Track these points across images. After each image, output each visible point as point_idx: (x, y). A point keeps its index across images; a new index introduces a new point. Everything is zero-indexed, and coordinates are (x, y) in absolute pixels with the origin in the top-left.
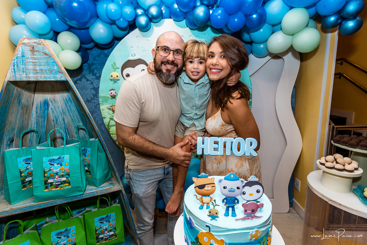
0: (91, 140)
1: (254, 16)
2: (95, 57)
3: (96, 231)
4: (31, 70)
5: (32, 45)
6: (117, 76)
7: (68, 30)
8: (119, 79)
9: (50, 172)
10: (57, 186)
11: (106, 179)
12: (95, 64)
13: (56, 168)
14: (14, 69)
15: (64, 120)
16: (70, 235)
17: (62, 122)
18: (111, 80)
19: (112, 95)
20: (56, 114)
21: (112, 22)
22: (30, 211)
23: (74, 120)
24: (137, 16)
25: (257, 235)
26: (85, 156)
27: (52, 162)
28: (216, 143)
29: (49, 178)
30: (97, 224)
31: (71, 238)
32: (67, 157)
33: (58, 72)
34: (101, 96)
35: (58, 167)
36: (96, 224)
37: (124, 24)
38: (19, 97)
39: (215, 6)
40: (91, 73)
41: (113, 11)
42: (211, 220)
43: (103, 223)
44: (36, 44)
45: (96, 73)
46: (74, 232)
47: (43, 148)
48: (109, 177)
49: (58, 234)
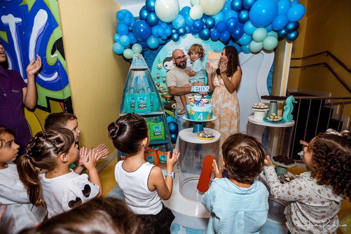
1: (237, 32)
6: (161, 66)
7: (137, 43)
8: (162, 68)
9: (140, 103)
10: (142, 108)
13: (142, 101)
14: (132, 66)
15: (142, 85)
19: (158, 77)
20: (140, 82)
21: (159, 37)
23: (146, 85)
24: (172, 34)
25: (204, 110)
26: (151, 99)
27: (140, 99)
29: (140, 105)
30: (154, 129)
32: (145, 98)
33: (145, 66)
37: (165, 37)
39: (214, 27)
41: (160, 32)
43: (156, 129)
44: (139, 56)
48: (159, 109)
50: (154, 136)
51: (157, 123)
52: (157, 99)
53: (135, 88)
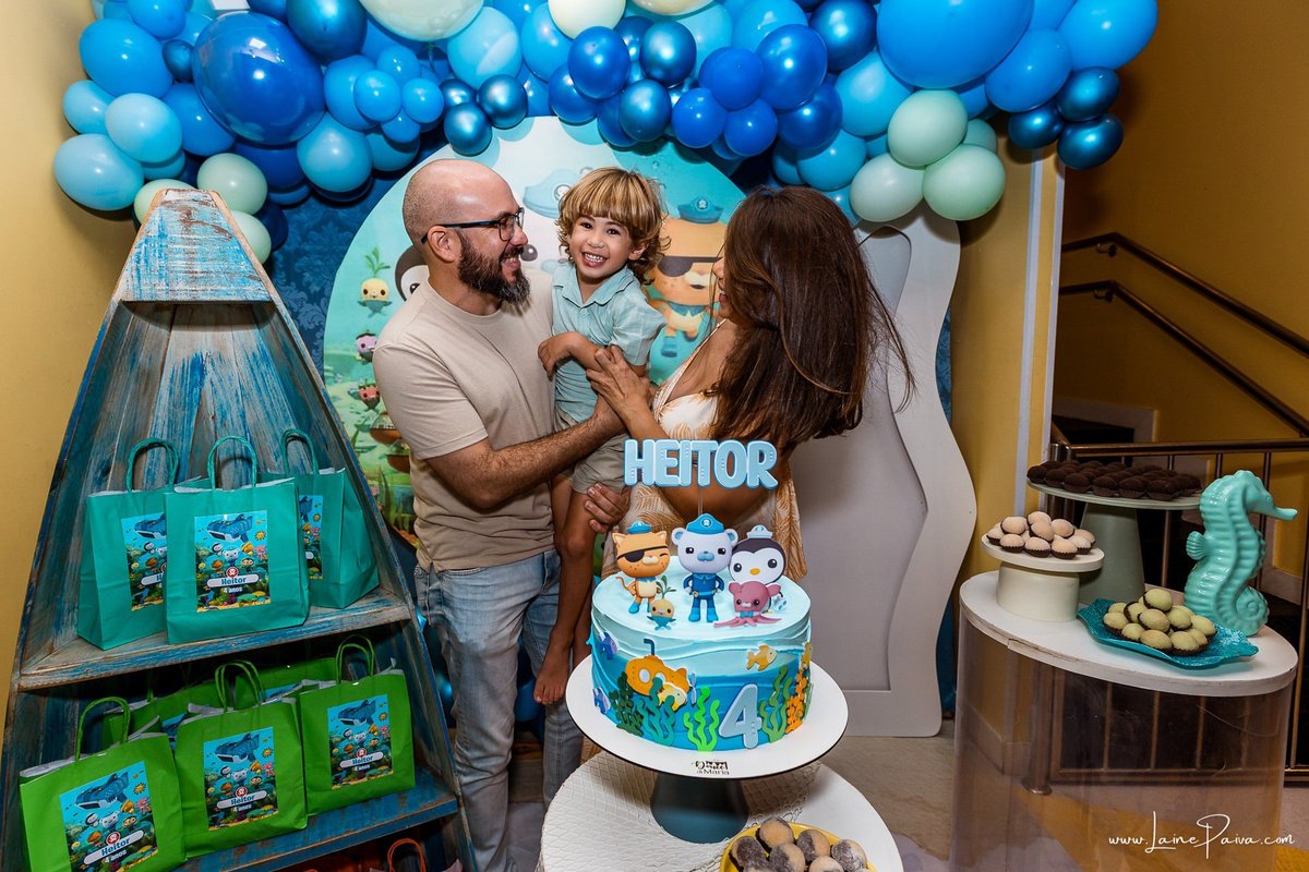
0: (322, 472)
2: (308, 231)
3: (332, 746)
4: (180, 272)
5: (185, 208)
6: (383, 293)
8: (388, 301)
9: (214, 557)
10: (232, 599)
11: (366, 589)
12: (306, 253)
13: (231, 548)
14: (138, 270)
15: (243, 416)
16: (257, 753)
17: (237, 421)
18: (364, 304)
19: (365, 350)
20: (222, 397)
21: (373, 127)
22: (157, 666)
23: (272, 417)
24: (448, 109)
25: (765, 658)
26: (306, 519)
27: (217, 529)
28: (674, 453)
29: (209, 575)
30: (334, 726)
31: (260, 761)
32: (260, 517)
33: (250, 277)
34: (329, 355)
35: (234, 543)
36: (331, 726)
37: (408, 133)
38: (134, 345)
39: (688, 82)
40: (293, 284)
41: (376, 93)
42: (656, 629)
43: (352, 723)
44: (196, 205)
45: (309, 284)
46: (271, 743)
47: (192, 490)
48: (371, 585)
49: (223, 749)
50: (337, 780)
51: (360, 676)
52: (357, 517)
53: (183, 446)
